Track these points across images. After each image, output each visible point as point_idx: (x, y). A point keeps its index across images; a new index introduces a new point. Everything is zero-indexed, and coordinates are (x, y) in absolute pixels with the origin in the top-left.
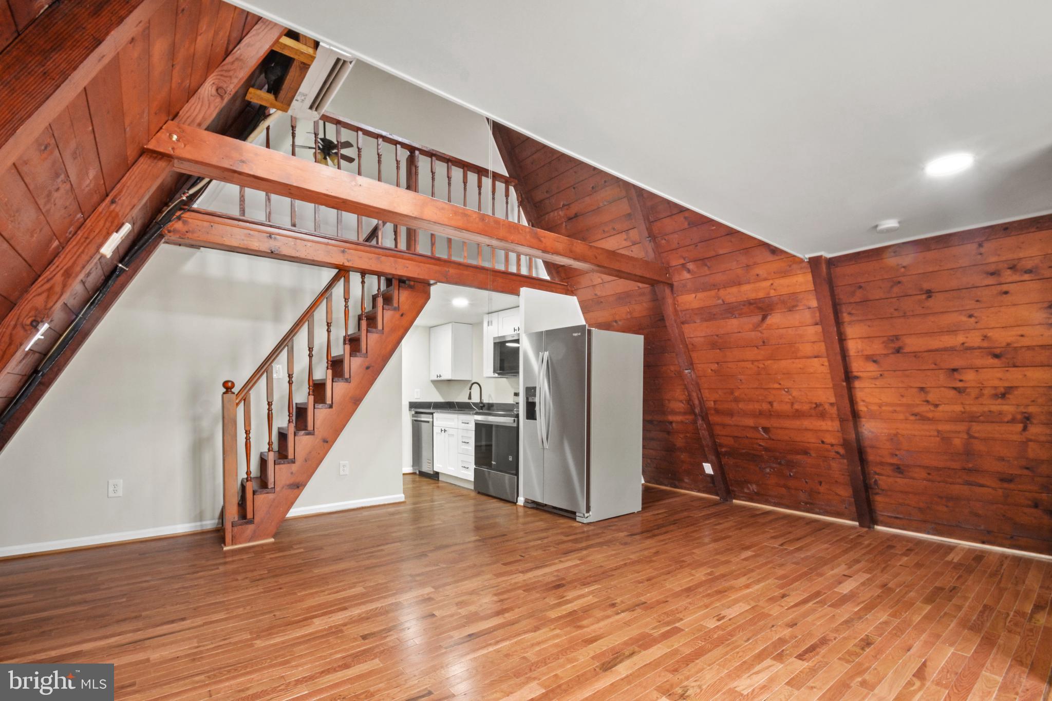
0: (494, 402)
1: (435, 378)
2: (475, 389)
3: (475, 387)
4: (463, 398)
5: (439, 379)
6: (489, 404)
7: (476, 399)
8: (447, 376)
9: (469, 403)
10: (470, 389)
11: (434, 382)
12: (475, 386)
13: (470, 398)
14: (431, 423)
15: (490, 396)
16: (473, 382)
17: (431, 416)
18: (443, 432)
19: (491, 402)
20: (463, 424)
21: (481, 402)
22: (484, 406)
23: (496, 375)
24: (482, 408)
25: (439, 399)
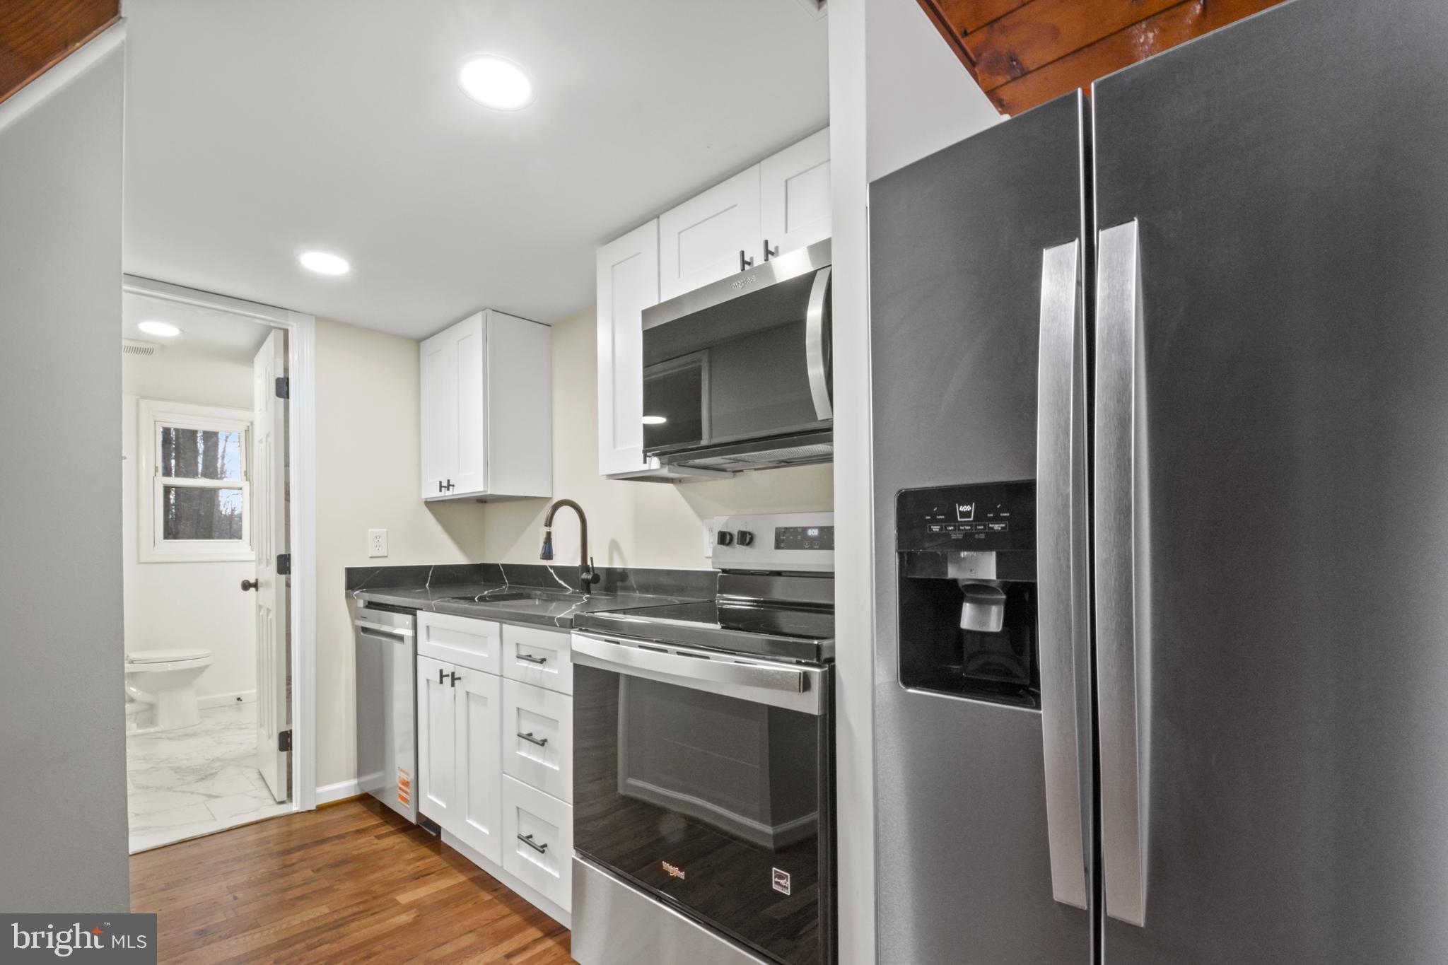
0: (632, 565)
1: (434, 493)
2: (566, 523)
3: (566, 516)
4: (526, 554)
5: (446, 494)
6: (610, 572)
7: (566, 556)
8: (471, 483)
9: (545, 567)
10: (549, 523)
11: (431, 505)
12: (565, 514)
13: (548, 554)
14: (409, 643)
15: (614, 546)
16: (555, 501)
17: (408, 619)
18: (447, 681)
19: (618, 565)
20: (524, 664)
21: (585, 567)
22: (596, 579)
23: (655, 463)
24: (586, 587)
25: (451, 555)
